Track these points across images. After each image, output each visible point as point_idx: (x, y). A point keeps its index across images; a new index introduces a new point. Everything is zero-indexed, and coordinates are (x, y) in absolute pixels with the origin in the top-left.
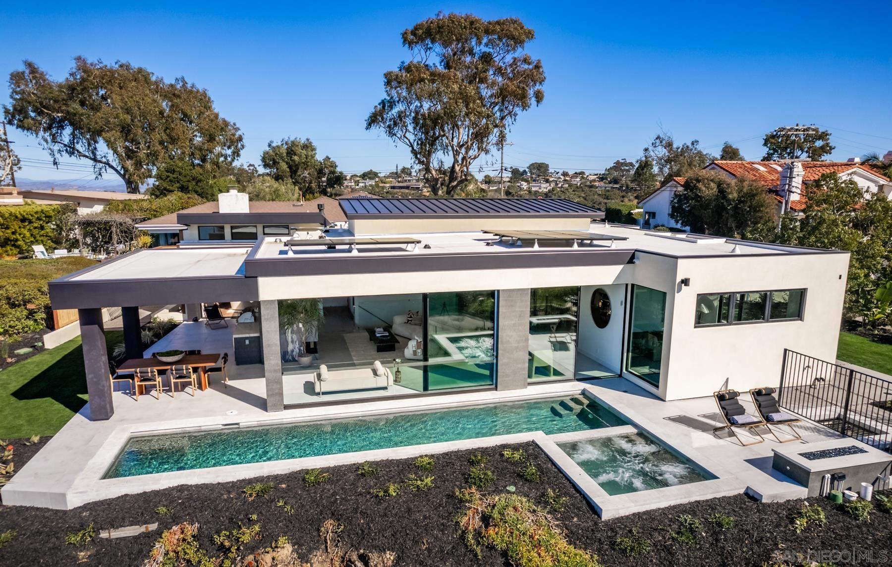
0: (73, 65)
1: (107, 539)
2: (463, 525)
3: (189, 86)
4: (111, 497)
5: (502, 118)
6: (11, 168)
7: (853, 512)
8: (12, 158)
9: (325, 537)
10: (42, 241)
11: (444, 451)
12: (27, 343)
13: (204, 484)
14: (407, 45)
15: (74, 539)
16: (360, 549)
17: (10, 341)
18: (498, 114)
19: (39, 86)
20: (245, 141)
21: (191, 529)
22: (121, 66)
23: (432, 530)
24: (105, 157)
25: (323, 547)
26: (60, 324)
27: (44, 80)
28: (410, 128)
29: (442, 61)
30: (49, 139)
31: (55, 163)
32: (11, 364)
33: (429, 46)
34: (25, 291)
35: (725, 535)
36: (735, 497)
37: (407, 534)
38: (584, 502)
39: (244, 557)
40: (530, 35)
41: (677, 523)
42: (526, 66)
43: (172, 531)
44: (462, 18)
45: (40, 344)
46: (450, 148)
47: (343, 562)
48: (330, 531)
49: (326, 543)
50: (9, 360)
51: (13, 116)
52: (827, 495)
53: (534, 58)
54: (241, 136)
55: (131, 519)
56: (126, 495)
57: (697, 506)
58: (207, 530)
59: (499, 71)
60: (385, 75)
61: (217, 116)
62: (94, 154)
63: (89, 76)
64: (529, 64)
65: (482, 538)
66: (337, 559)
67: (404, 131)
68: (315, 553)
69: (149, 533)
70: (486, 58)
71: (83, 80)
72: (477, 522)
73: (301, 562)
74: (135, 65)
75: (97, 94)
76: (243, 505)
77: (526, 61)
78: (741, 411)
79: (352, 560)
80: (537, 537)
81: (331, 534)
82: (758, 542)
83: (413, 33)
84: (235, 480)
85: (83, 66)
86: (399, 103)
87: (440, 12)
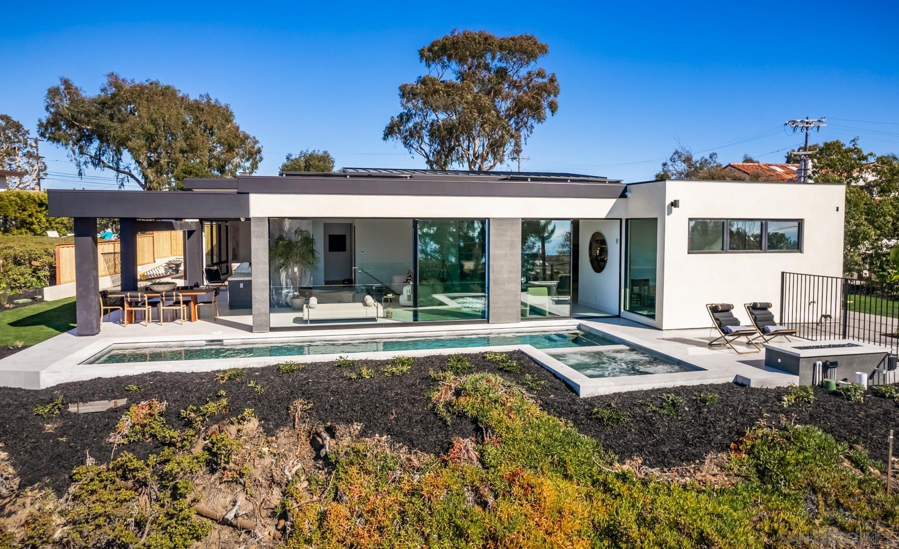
0: (105, 81)
1: (75, 413)
2: (435, 400)
3: (213, 102)
4: (84, 379)
5: (517, 130)
6: (38, 175)
7: (845, 393)
8: (39, 164)
9: (294, 416)
10: (57, 228)
11: (426, 356)
12: (28, 296)
13: (178, 372)
14: (424, 61)
15: (41, 410)
16: (328, 421)
17: (11, 294)
18: (514, 126)
19: (72, 101)
20: (263, 154)
21: (160, 406)
22: (151, 84)
23: (402, 403)
24: (128, 167)
25: (291, 424)
26: (62, 281)
27: (78, 95)
28: (426, 140)
29: (459, 78)
30: (77, 151)
31: (80, 174)
32: (8, 308)
33: (446, 64)
34: (32, 250)
35: (708, 409)
36: (724, 385)
37: (377, 407)
38: (563, 384)
39: (209, 427)
40: (543, 49)
41: (659, 400)
42: (540, 80)
43: (140, 405)
44: (476, 34)
45: (40, 297)
46: (466, 159)
47: (309, 436)
48: (299, 409)
49: (294, 420)
50: (8, 306)
51: (46, 129)
52: (820, 384)
53: (548, 72)
54: (260, 148)
55: (101, 395)
56: (99, 378)
57: (683, 389)
58: (175, 407)
59: (514, 85)
60: (400, 88)
61: (237, 128)
62: (117, 164)
63: (119, 91)
64: (543, 77)
65: (453, 407)
66: (304, 434)
67: (420, 142)
68: (282, 429)
69: (118, 408)
70: (502, 73)
71: (114, 96)
72: (450, 396)
73: (267, 435)
74: (164, 82)
75: (126, 110)
76: (214, 386)
77: (540, 74)
78: (736, 323)
79: (319, 431)
80: (509, 404)
81: (300, 413)
82: (743, 414)
83: (430, 50)
84: (209, 371)
85: (115, 82)
86: (415, 116)
87: (455, 30)
